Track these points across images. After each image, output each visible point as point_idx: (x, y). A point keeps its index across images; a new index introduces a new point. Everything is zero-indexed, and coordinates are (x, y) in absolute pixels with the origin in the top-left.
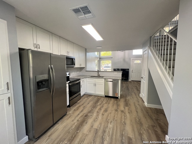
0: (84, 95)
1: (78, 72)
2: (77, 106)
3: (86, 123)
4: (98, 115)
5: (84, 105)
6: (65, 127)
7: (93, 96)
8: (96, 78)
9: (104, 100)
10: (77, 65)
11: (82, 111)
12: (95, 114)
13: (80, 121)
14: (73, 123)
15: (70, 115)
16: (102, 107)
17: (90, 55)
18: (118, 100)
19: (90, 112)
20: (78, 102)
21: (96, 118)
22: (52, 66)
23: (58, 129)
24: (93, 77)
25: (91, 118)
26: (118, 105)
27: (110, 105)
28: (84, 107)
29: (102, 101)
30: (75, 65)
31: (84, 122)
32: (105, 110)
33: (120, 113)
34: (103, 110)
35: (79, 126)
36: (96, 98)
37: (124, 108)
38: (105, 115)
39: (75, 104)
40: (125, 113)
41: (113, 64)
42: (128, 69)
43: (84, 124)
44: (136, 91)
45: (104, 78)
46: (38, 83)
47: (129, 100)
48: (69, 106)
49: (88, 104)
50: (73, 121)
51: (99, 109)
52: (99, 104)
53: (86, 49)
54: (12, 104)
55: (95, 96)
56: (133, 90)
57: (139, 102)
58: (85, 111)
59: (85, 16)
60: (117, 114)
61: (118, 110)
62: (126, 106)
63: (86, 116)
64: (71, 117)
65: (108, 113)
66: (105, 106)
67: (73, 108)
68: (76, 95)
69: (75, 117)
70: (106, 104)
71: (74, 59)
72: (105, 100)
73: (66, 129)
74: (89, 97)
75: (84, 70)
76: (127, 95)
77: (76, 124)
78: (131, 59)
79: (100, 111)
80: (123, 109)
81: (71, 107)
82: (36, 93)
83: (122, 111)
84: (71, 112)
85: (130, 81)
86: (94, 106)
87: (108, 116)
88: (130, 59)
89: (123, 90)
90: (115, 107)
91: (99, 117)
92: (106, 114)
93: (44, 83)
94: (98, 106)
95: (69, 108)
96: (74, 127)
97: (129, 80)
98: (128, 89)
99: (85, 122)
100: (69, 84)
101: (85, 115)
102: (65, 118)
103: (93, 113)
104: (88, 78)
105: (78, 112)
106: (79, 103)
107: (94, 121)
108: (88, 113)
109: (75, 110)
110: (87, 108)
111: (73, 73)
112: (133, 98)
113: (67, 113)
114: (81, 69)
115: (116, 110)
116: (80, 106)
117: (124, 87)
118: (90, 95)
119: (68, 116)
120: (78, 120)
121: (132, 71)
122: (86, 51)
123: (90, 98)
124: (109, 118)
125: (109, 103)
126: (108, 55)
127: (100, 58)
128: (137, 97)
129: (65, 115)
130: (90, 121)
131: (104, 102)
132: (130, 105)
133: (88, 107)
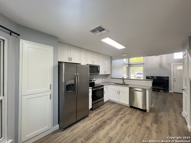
0: (108, 101)
1: (104, 79)
2: (99, 110)
3: (103, 129)
4: (116, 124)
5: (105, 111)
6: (84, 127)
7: (116, 104)
8: (120, 85)
9: (127, 110)
10: (101, 73)
11: (102, 116)
12: (114, 123)
13: (97, 125)
14: (91, 125)
15: (91, 117)
16: (124, 117)
17: (116, 62)
18: (146, 113)
19: (109, 119)
20: (101, 107)
21: (114, 127)
22: (78, 74)
23: (79, 126)
24: (117, 84)
25: (109, 125)
26: (144, 120)
27: (134, 117)
28: (104, 113)
29: (125, 111)
30: (99, 72)
31: (101, 127)
32: (126, 121)
33: (143, 129)
34: (123, 120)
35: (96, 129)
36: (120, 106)
37: (151, 124)
38: (124, 126)
39: (97, 109)
40: (150, 131)
41: (145, 70)
42: (168, 77)
43: (101, 129)
44: (177, 107)
45: (128, 86)
46: (67, 86)
47: (161, 117)
48: (91, 109)
49: (110, 111)
50: (92, 123)
51: (120, 118)
52: (121, 113)
53: (111, 57)
54: (52, 99)
55: (119, 104)
56: (173, 105)
57: (177, 122)
58: (105, 118)
59: (101, 32)
60: (140, 130)
61: (143, 125)
62: (155, 123)
63: (105, 122)
64: (91, 119)
65: (128, 124)
66: (127, 117)
67: (95, 112)
68: (99, 100)
69: (95, 121)
70: (129, 115)
71: (99, 67)
72: (129, 110)
73: (85, 129)
74: (112, 104)
75: (109, 77)
76: (160, 110)
77: (94, 126)
78: (172, 64)
79: (120, 120)
80: (149, 125)
81: (93, 111)
82: (66, 93)
83: (148, 128)
84: (92, 115)
85: (171, 93)
86: (115, 115)
87: (128, 128)
88: (170, 64)
89: (156, 102)
90: (139, 120)
91: (118, 127)
92: (126, 126)
93: (71, 87)
94: (119, 115)
95: (91, 111)
96: (91, 129)
97: (170, 91)
98: (164, 102)
99: (103, 127)
100: (92, 90)
101: (104, 120)
102: (87, 119)
103: (112, 121)
104: (112, 85)
105: (98, 117)
106: (101, 109)
107: (112, 129)
108: (107, 120)
109: (96, 114)
110: (107, 115)
111: (99, 80)
112: (169, 115)
113: (89, 115)
114: (106, 76)
115: (140, 125)
116: (101, 112)
117: (159, 100)
118: (114, 103)
119: (89, 118)
120: (96, 124)
121: (174, 80)
122: (112, 59)
123: (113, 106)
124: (128, 131)
125: (133, 115)
126: (138, 61)
127: (129, 65)
128: (176, 116)
129: (87, 116)
130: (107, 128)
131: (127, 113)
132: (161, 122)
133: (109, 114)
